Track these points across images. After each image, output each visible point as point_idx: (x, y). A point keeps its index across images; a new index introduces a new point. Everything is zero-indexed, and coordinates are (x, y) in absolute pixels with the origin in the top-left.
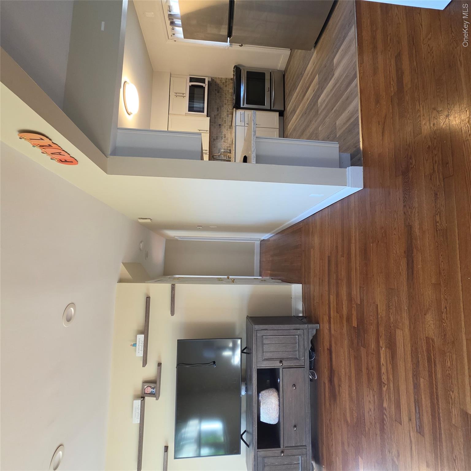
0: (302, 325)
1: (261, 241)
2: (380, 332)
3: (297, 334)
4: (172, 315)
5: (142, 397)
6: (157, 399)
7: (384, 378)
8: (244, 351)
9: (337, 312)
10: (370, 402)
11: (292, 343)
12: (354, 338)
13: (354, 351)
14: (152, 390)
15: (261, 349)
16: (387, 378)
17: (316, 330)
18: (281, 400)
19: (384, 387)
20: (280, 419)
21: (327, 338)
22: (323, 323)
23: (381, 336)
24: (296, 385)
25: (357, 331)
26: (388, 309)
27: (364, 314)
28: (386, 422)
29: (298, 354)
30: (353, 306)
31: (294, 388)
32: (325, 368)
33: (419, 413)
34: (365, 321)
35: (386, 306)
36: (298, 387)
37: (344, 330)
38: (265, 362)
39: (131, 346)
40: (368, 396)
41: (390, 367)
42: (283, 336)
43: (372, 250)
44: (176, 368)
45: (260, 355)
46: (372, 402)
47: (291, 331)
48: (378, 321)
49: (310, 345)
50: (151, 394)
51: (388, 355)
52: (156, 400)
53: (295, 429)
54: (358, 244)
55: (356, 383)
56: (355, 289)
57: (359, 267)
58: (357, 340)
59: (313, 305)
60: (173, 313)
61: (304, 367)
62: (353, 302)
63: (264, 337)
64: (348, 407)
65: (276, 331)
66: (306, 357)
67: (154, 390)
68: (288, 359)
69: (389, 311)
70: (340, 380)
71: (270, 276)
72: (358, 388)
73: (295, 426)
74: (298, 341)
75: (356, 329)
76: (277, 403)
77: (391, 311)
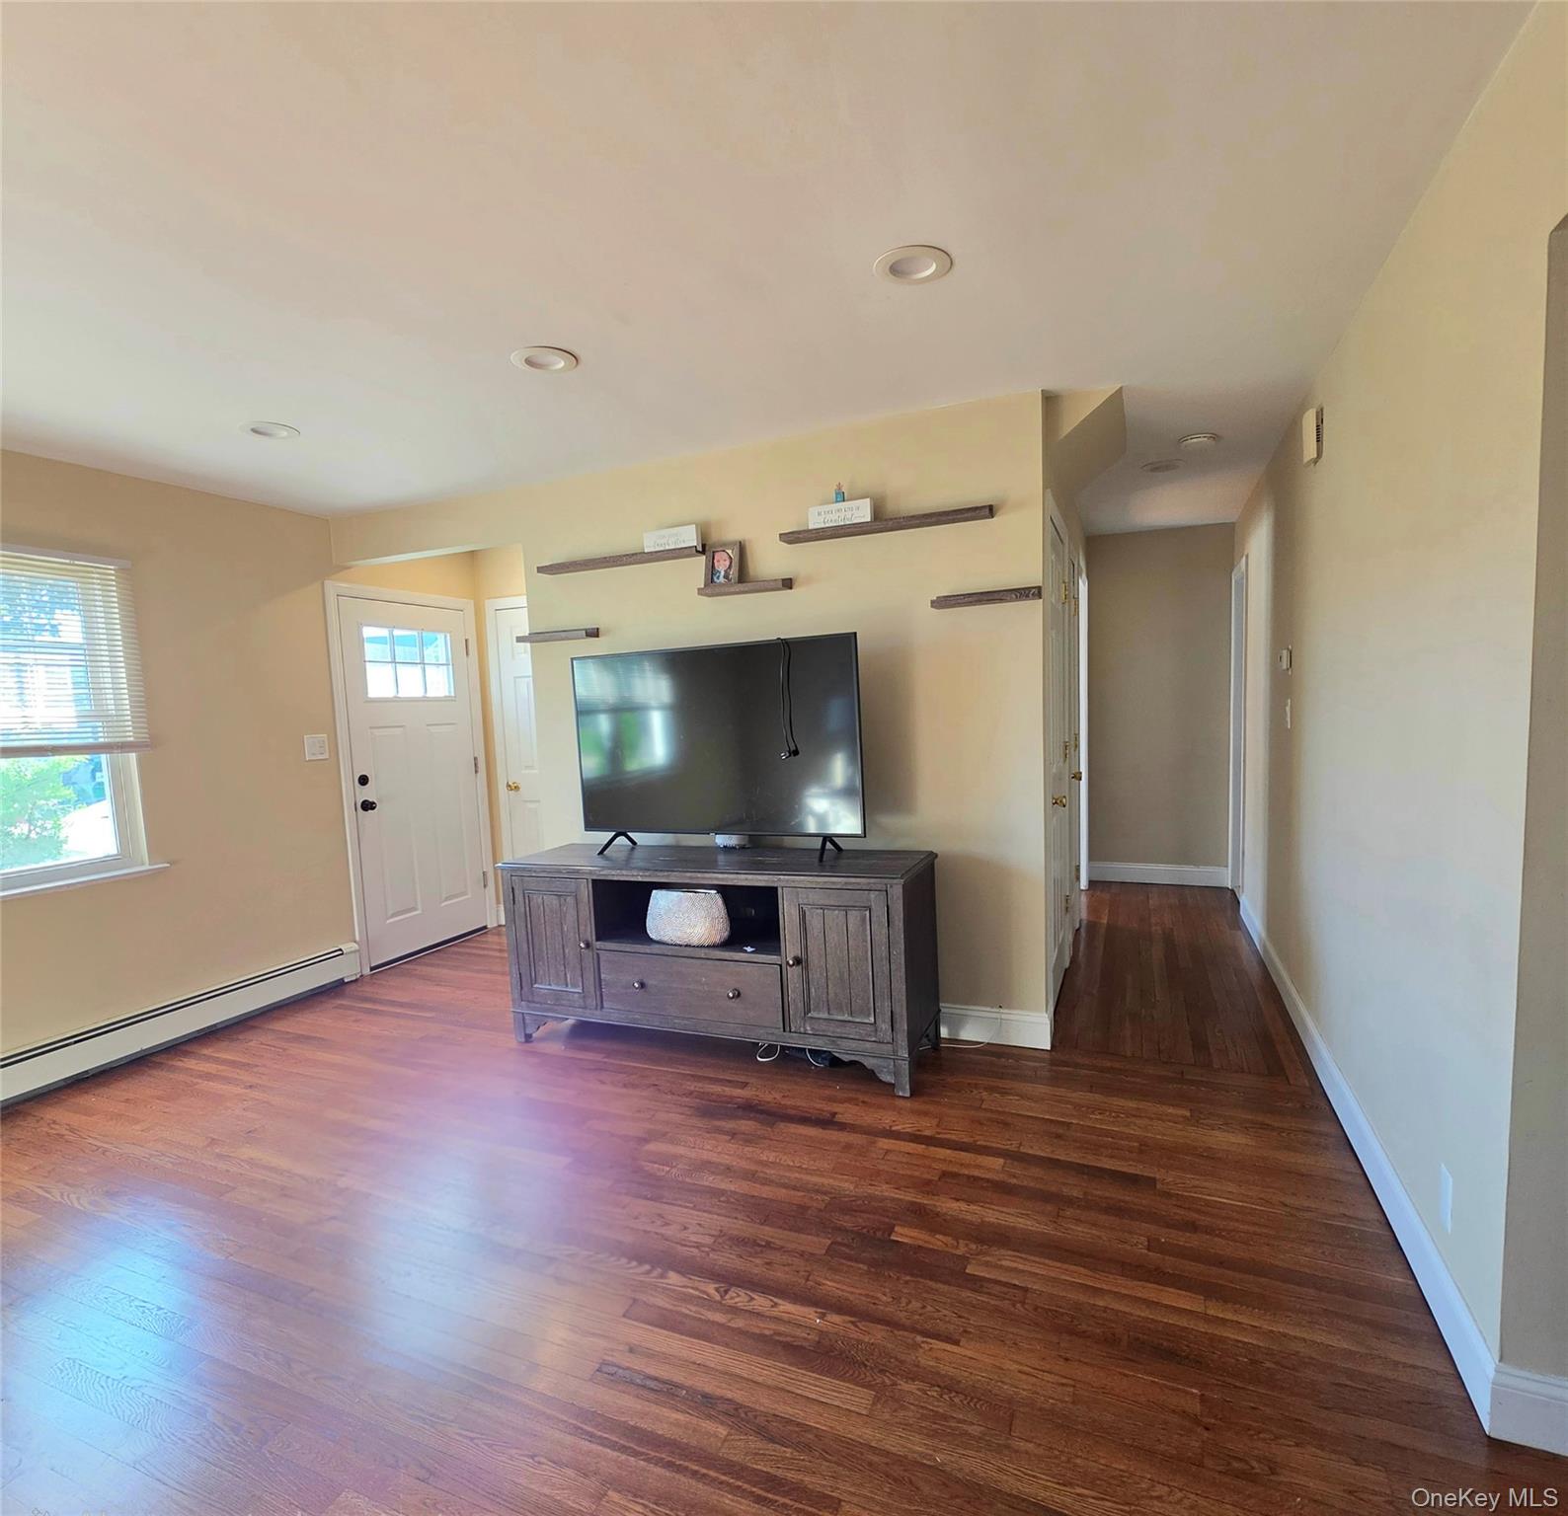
0: (906, 1039)
1: (1232, 890)
2: (867, 1324)
3: (879, 1022)
4: (933, 602)
5: (704, 546)
6: (701, 592)
7: (739, 1296)
8: (828, 843)
9: (944, 1174)
10: (685, 1228)
11: (853, 1000)
12: (860, 1220)
13: (820, 1210)
14: (723, 573)
15: (832, 903)
16: (737, 1308)
17: (893, 1085)
18: (702, 953)
19: (717, 1290)
20: (657, 946)
21: (870, 1118)
22: (913, 1112)
23: (857, 1326)
24: (738, 1000)
25: (879, 1234)
26: (942, 1385)
27: (931, 1279)
28: (635, 1267)
29: (821, 1015)
30: (961, 1241)
31: (731, 995)
32: (784, 1096)
33: (644, 1386)
34: (908, 1278)
35: (952, 1379)
36: (731, 1003)
37: (885, 1187)
38: (795, 913)
39: (835, 487)
40: (699, 1224)
41: (768, 1328)
42: (870, 973)
43: (1173, 1389)
44: (779, 639)
45: (816, 897)
46: (683, 1235)
47: (887, 1003)
48: (903, 1328)
49: (846, 1058)
50: (712, 571)
51: (799, 1332)
52: (699, 589)
53: (636, 985)
54: (1202, 1327)
55: (735, 1193)
56: (1021, 1267)
57: (1105, 1309)
58: (852, 1231)
59: (976, 1086)
60: (943, 603)
61: (784, 1031)
62: (974, 1246)
63: (867, 913)
64: (681, 1150)
65: (885, 954)
66: (812, 1040)
67: (722, 580)
68: (807, 982)
69: (934, 1386)
70: (749, 1140)
71: (1089, 922)
72: (722, 1199)
73: (642, 985)
74: (858, 1020)
75: (886, 1235)
76: (695, 941)
77: (935, 1394)
